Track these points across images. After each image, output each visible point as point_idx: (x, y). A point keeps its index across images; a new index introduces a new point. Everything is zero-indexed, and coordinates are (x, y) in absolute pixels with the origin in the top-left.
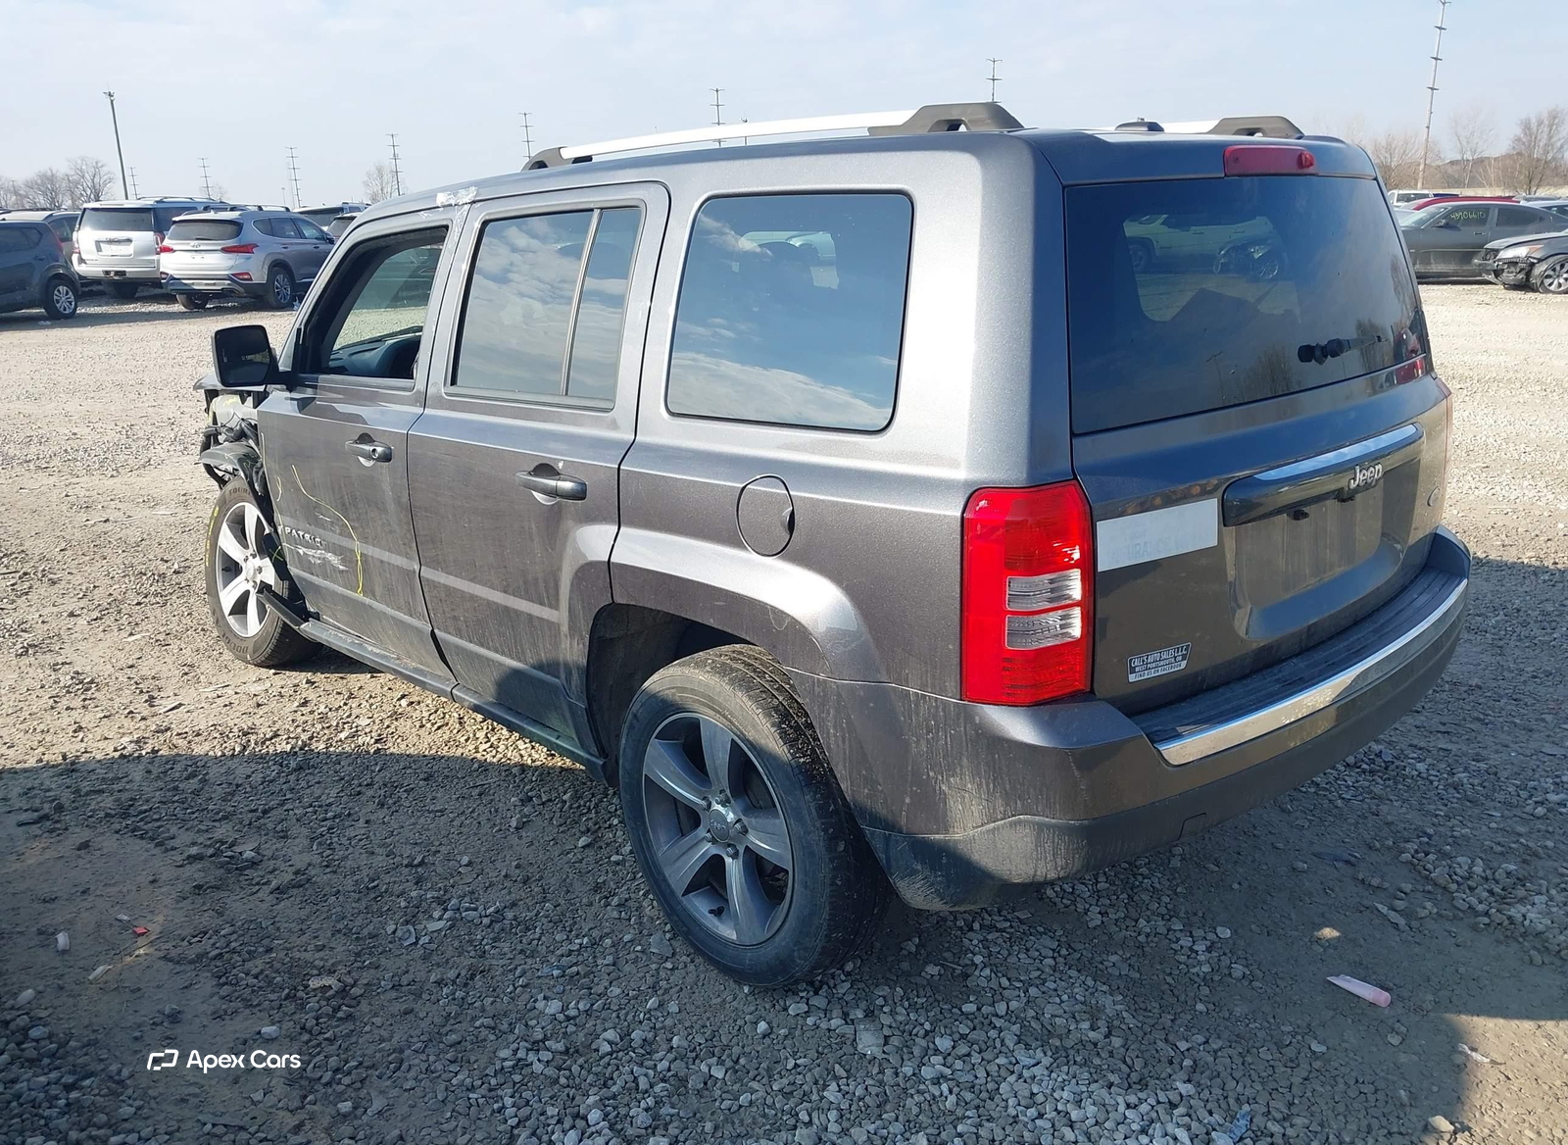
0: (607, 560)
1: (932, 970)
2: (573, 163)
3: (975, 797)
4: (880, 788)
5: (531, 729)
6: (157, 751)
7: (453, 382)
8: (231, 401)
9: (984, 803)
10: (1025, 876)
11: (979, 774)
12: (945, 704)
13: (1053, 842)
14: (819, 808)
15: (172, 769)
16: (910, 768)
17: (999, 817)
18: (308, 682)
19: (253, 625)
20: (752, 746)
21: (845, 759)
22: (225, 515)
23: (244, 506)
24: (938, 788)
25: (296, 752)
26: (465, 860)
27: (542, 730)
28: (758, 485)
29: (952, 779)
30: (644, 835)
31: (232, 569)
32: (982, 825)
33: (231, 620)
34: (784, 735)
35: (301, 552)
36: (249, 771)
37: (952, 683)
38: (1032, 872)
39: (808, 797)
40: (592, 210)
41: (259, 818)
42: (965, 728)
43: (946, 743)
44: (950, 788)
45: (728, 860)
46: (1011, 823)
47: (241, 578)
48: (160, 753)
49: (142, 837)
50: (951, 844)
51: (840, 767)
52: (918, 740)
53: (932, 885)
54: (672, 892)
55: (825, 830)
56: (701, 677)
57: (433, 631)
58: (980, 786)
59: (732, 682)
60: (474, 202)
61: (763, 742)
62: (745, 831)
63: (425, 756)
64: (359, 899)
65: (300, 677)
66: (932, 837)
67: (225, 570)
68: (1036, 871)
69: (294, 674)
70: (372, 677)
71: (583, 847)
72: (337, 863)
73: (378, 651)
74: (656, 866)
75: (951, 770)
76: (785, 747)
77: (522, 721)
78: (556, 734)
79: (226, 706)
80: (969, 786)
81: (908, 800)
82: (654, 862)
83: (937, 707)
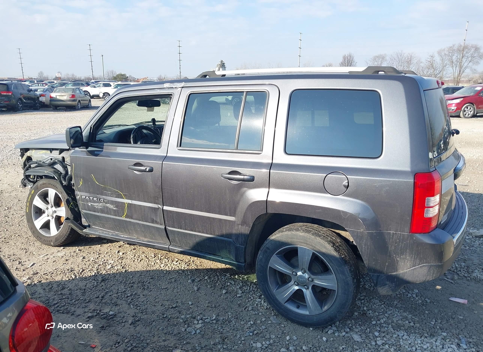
0: (266, 200)
1: (356, 314)
2: (222, 76)
3: (409, 260)
4: (379, 261)
5: (208, 256)
6: (41, 281)
7: (180, 146)
8: (42, 152)
9: (412, 262)
10: (422, 281)
11: (412, 254)
12: (403, 235)
13: (434, 270)
14: (350, 270)
15: (52, 287)
16: (388, 255)
17: (417, 265)
18: (79, 250)
19: (54, 231)
20: (323, 254)
21: (367, 254)
22: (37, 193)
23: (48, 189)
24: (396, 259)
25: (97, 275)
26: (190, 303)
27: (214, 257)
28: (332, 174)
29: (402, 256)
30: (268, 286)
31: (39, 212)
32: (410, 268)
33: (41, 231)
34: (335, 249)
35: (90, 204)
36: (85, 284)
37: (407, 229)
38: (425, 280)
39: (346, 267)
40: (243, 92)
41: (101, 300)
42: (410, 241)
43: (402, 246)
44: (400, 259)
45: (304, 290)
46: (421, 267)
47: (44, 215)
48: (42, 282)
49: (63, 313)
50: (398, 275)
51: (365, 257)
52: (391, 246)
53: (391, 287)
54: (280, 303)
55: (352, 276)
56: (300, 234)
57: (165, 228)
58: (411, 257)
59: (313, 234)
60: (183, 87)
61: (329, 252)
62: (313, 280)
63: (144, 271)
64: (163, 322)
65: (76, 249)
66: (393, 274)
67: (36, 213)
68: (426, 279)
69: (71, 248)
70: (101, 246)
71: (225, 293)
72: (145, 311)
73: (127, 236)
74: (272, 296)
75: (402, 254)
76: (337, 253)
77: (204, 254)
78: (221, 257)
79: (54, 262)
80: (408, 257)
81: (387, 264)
82: (271, 294)
83: (400, 236)
